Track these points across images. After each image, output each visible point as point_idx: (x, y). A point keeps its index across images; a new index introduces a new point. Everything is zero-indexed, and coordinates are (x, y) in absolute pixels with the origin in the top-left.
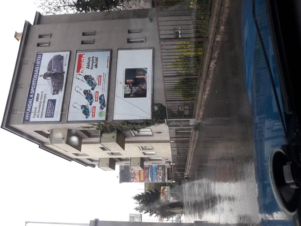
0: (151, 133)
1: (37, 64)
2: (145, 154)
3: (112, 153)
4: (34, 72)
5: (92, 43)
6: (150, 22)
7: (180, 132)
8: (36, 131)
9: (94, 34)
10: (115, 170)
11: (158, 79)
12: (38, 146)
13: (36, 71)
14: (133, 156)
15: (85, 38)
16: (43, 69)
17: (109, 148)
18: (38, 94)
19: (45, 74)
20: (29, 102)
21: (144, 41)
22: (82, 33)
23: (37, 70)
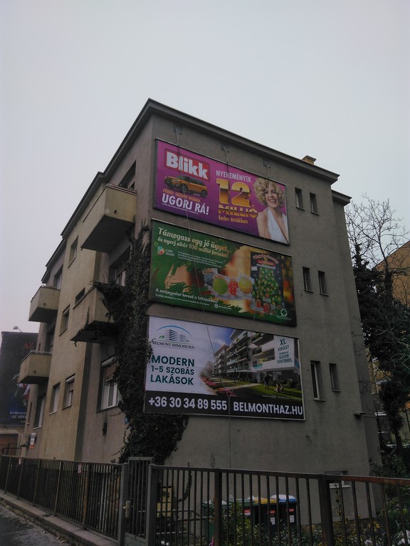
0: (105, 406)
5: (305, 288)
8: (134, 165)
12: (103, 172)
22: (323, 271)
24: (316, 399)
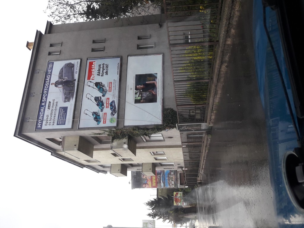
0: (162, 138)
1: (49, 73)
2: (156, 159)
3: (124, 159)
4: (45, 81)
5: (102, 51)
6: (159, 28)
7: (191, 137)
8: (48, 139)
9: (104, 41)
10: (127, 176)
11: (169, 84)
12: (50, 153)
13: (47, 79)
14: (144, 162)
15: (96, 46)
16: (55, 78)
17: (121, 154)
18: (50, 102)
19: (56, 82)
20: (41, 110)
21: (154, 47)
22: (92, 41)
23: (49, 79)
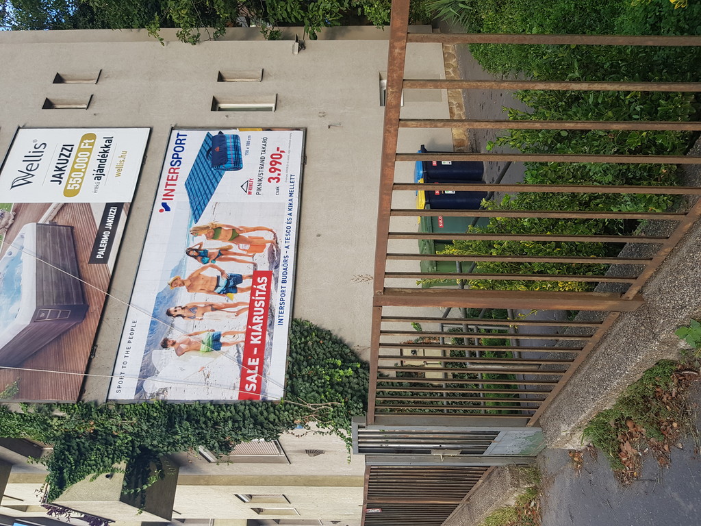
6: (296, 53)
11: (319, 235)
15: (63, 91)
22: (54, 74)
24: (273, 109)
